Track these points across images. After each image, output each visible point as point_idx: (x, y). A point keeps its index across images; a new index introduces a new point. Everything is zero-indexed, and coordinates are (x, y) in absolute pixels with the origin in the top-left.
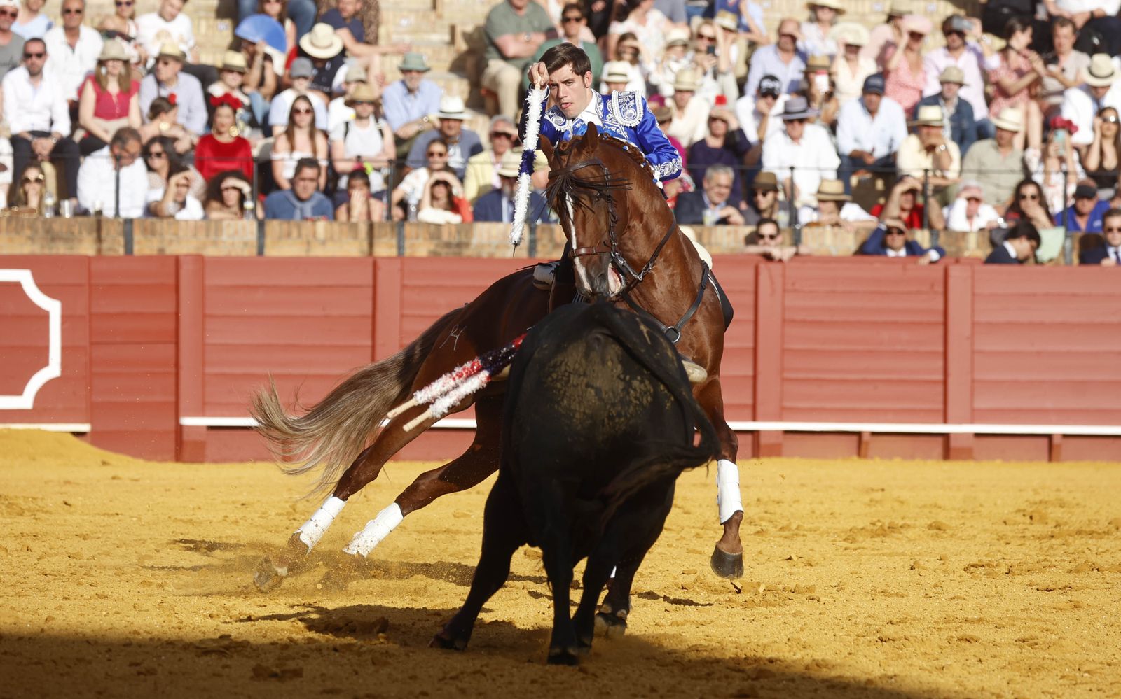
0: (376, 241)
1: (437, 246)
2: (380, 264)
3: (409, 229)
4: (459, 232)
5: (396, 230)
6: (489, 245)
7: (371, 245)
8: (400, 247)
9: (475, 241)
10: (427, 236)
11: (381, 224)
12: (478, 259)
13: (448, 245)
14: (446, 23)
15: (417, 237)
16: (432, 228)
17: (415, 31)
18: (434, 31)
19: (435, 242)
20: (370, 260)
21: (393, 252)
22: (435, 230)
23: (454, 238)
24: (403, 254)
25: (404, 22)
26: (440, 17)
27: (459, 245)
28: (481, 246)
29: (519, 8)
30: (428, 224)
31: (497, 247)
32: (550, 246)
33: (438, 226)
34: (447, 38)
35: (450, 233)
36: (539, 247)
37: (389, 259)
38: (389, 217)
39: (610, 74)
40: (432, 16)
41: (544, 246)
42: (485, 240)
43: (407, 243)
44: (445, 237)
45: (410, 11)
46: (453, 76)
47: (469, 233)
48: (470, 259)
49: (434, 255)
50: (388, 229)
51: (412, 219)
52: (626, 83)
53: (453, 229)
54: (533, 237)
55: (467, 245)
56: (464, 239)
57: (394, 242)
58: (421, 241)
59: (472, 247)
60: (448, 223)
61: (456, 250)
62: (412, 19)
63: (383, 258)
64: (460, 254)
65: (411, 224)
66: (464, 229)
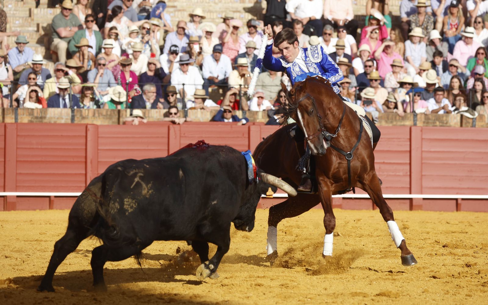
0: (5, 116)
1: (32, 118)
2: (7, 126)
3: (20, 111)
4: (41, 112)
5: (14, 111)
6: (54, 118)
7: (3, 118)
8: (16, 119)
9: (48, 116)
10: (28, 114)
11: (7, 109)
12: (50, 124)
13: (37, 118)
14: (35, 23)
15: (24, 115)
16: (30, 110)
17: (22, 26)
18: (30, 26)
19: (31, 116)
20: (3, 124)
21: (13, 121)
22: (31, 111)
23: (40, 115)
24: (18, 122)
25: (17, 22)
26: (33, 20)
27: (41, 118)
28: (51, 118)
29: (66, 16)
30: (28, 109)
31: (58, 118)
32: (80, 118)
33: (32, 109)
34: (36, 29)
35: (37, 113)
36: (76, 119)
37: (12, 123)
38: (11, 106)
39: (105, 45)
40: (29, 20)
41: (78, 118)
42: (52, 115)
43: (19, 117)
44: (35, 114)
45: (20, 17)
46: (38, 45)
47: (46, 112)
48: (46, 124)
49: (31, 122)
50: (11, 111)
51: (21, 107)
52: (112, 48)
53: (39, 111)
54: (73, 114)
55: (45, 118)
56: (43, 115)
57: (13, 116)
58: (25, 116)
59: (47, 118)
60: (37, 108)
61: (40, 120)
62: (21, 20)
63: (8, 123)
64: (42, 121)
65: (20, 109)
66: (43, 111)
